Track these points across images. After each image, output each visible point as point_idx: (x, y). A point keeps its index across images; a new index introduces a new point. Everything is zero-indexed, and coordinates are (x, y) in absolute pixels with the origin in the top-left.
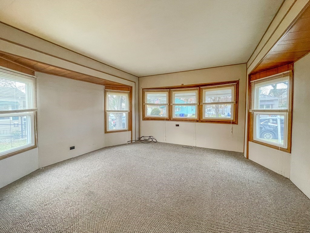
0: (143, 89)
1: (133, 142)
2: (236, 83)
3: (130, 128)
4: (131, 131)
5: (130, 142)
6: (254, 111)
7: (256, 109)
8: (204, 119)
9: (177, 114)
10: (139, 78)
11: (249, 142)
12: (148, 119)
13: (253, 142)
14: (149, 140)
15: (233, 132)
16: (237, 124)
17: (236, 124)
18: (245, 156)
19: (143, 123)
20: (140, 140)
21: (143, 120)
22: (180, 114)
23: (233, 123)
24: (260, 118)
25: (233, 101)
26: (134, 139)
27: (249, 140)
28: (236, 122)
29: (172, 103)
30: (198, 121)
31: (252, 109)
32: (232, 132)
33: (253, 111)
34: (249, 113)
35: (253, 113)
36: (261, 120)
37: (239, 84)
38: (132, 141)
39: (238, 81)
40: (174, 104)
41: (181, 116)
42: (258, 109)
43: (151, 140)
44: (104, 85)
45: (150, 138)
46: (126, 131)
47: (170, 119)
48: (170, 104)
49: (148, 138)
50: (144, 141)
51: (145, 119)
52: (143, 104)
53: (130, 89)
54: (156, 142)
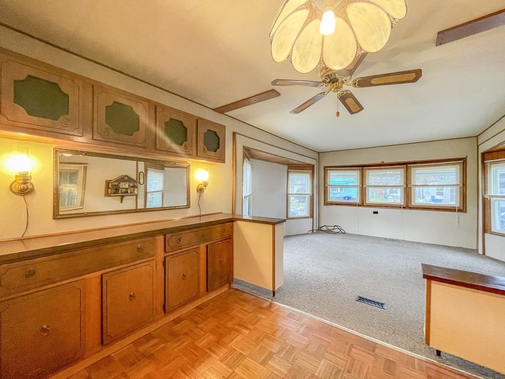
0: (325, 167)
1: (315, 231)
2: (463, 161)
3: (312, 216)
4: (312, 219)
5: (311, 232)
6: (492, 196)
7: (495, 194)
8: (414, 206)
9: (339, 196)
10: (320, 154)
11: (486, 234)
12: (332, 204)
13: (491, 234)
14: (333, 231)
15: (460, 223)
16: (466, 212)
17: (464, 212)
18: (480, 252)
19: (324, 209)
20: (320, 230)
21: (324, 205)
22: (345, 198)
23: (460, 211)
24: (500, 206)
25: (459, 183)
26: (315, 229)
27: (485, 231)
28: (464, 210)
29: (365, 185)
30: (404, 208)
31: (489, 194)
32: (458, 223)
33: (489, 196)
34: (484, 199)
35: (490, 199)
36: (501, 208)
37: (466, 163)
38: (313, 231)
39: (466, 158)
40: (368, 186)
41: (345, 199)
42: (496, 194)
43: (338, 231)
44: (287, 165)
45: (336, 227)
46: (308, 217)
47: (362, 204)
48: (362, 186)
49: (333, 228)
50: (329, 232)
51: (327, 204)
52: (325, 185)
53: (312, 167)
54: (345, 233)
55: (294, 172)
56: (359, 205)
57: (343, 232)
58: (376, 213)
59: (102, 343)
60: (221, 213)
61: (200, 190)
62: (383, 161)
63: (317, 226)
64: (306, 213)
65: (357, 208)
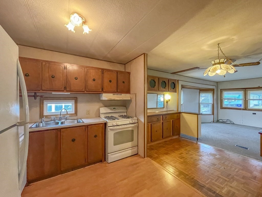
0: (221, 90)
1: (215, 122)
3: (213, 114)
4: (213, 115)
5: (213, 122)
10: (217, 83)
12: (225, 108)
14: (226, 122)
19: (221, 111)
20: (218, 121)
26: (215, 120)
29: (247, 99)
38: (214, 121)
40: (249, 99)
44: (199, 89)
45: (228, 121)
46: (211, 115)
47: (245, 109)
48: (245, 99)
49: (226, 121)
50: (223, 122)
51: (222, 108)
52: (221, 99)
53: (213, 90)
54: (234, 124)
55: (202, 93)
56: (243, 109)
57: (233, 123)
58: (255, 114)
59: (151, 141)
60: (173, 110)
61: (167, 102)
62: (259, 86)
63: (217, 119)
64: (210, 112)
65: (242, 111)
